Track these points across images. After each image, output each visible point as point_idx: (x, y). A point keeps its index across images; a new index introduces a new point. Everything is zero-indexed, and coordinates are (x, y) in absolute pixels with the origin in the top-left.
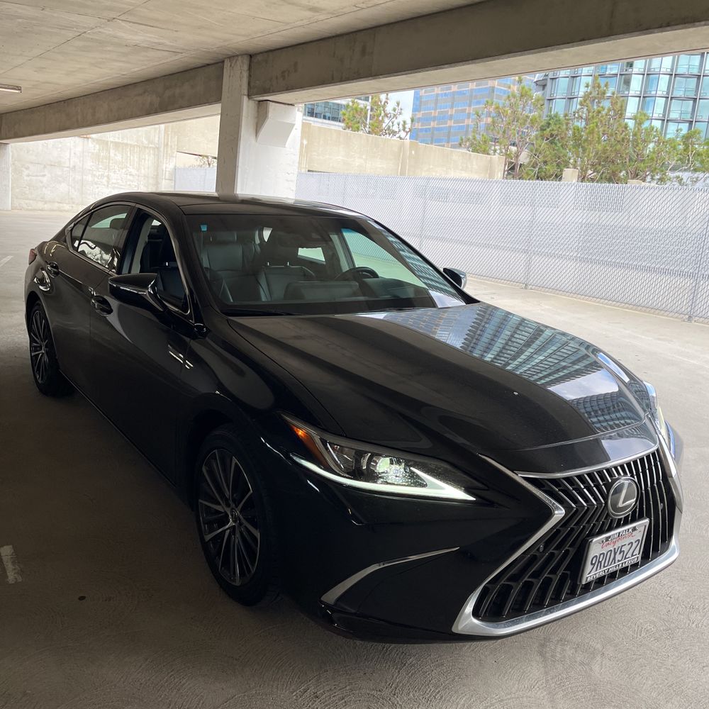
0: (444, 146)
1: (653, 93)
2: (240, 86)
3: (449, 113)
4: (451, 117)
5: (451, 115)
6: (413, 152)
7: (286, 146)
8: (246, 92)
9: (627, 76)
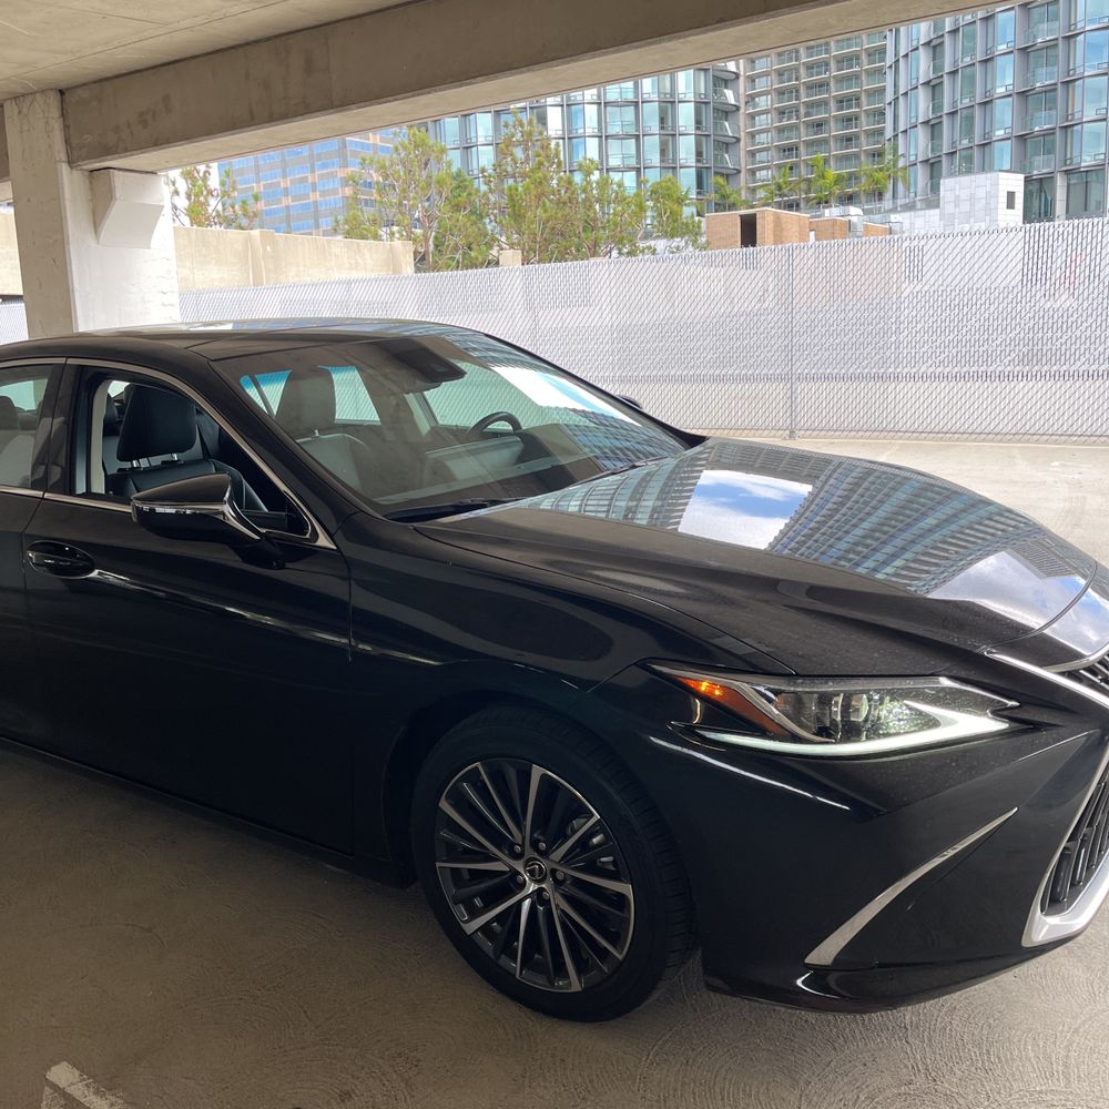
0: (311, 234)
1: (581, 131)
2: (50, 146)
3: (282, 185)
4: (286, 192)
5: (286, 189)
6: (268, 248)
7: (152, 245)
8: (63, 156)
9: (540, 110)
